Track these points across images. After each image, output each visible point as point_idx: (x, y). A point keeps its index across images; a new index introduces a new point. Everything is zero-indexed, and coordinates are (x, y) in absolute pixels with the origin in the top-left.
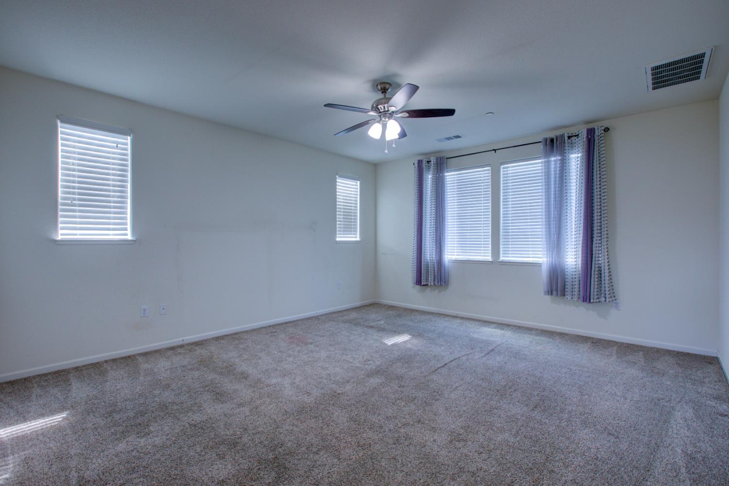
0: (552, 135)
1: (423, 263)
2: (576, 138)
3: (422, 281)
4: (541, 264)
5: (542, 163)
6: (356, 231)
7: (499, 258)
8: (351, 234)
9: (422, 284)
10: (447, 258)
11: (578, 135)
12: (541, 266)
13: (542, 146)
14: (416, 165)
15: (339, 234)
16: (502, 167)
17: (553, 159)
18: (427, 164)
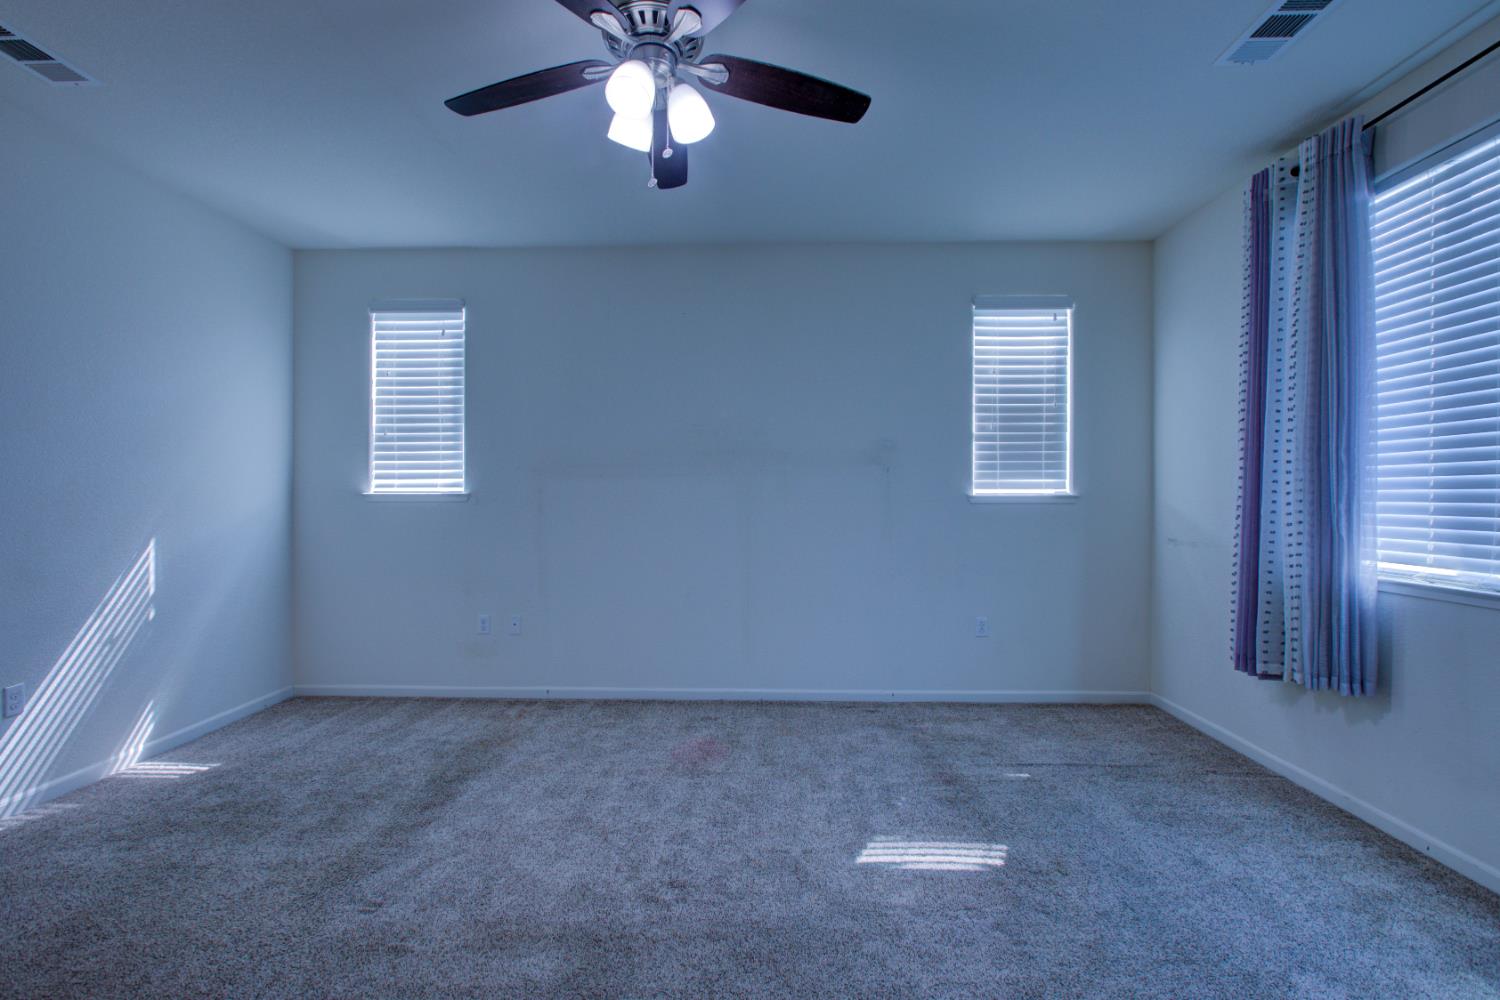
3: (1259, 657)
9: (1258, 669)
18: (1288, 181)
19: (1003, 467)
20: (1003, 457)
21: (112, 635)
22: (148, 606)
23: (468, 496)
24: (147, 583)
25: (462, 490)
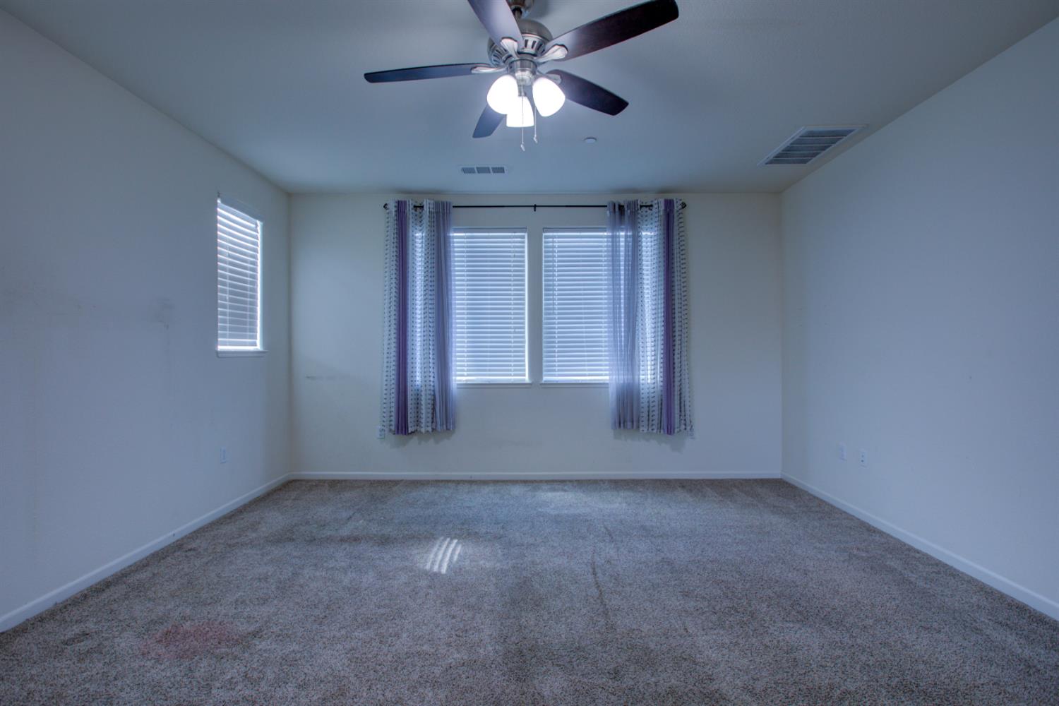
0: (622, 199)
1: (409, 393)
2: (647, 209)
3: (410, 425)
4: (607, 384)
5: (607, 237)
6: (253, 330)
7: (542, 378)
8: (245, 337)
9: (410, 432)
10: (456, 380)
11: (652, 206)
12: (608, 388)
13: (608, 212)
14: (393, 208)
15: (224, 336)
16: (544, 234)
17: (622, 234)
18: (413, 211)
19: (231, 329)
20: (231, 322)
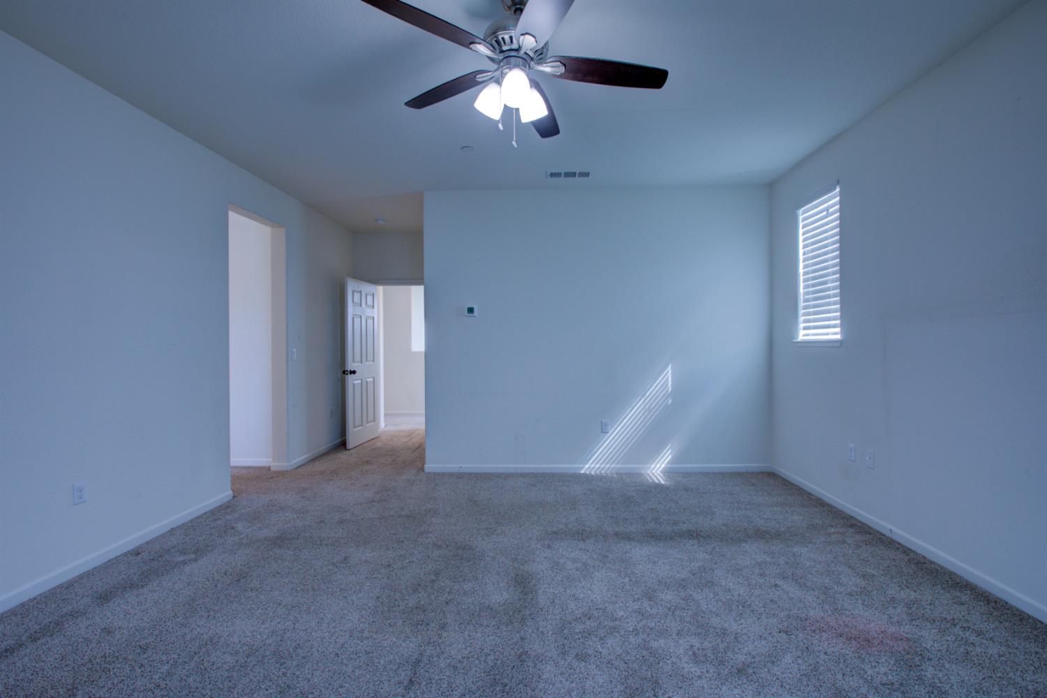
21: (650, 406)
22: (668, 396)
23: (841, 342)
24: (667, 385)
25: (838, 337)
